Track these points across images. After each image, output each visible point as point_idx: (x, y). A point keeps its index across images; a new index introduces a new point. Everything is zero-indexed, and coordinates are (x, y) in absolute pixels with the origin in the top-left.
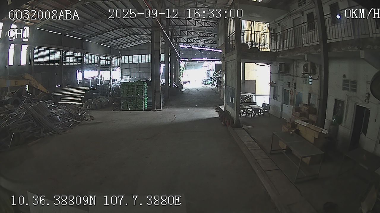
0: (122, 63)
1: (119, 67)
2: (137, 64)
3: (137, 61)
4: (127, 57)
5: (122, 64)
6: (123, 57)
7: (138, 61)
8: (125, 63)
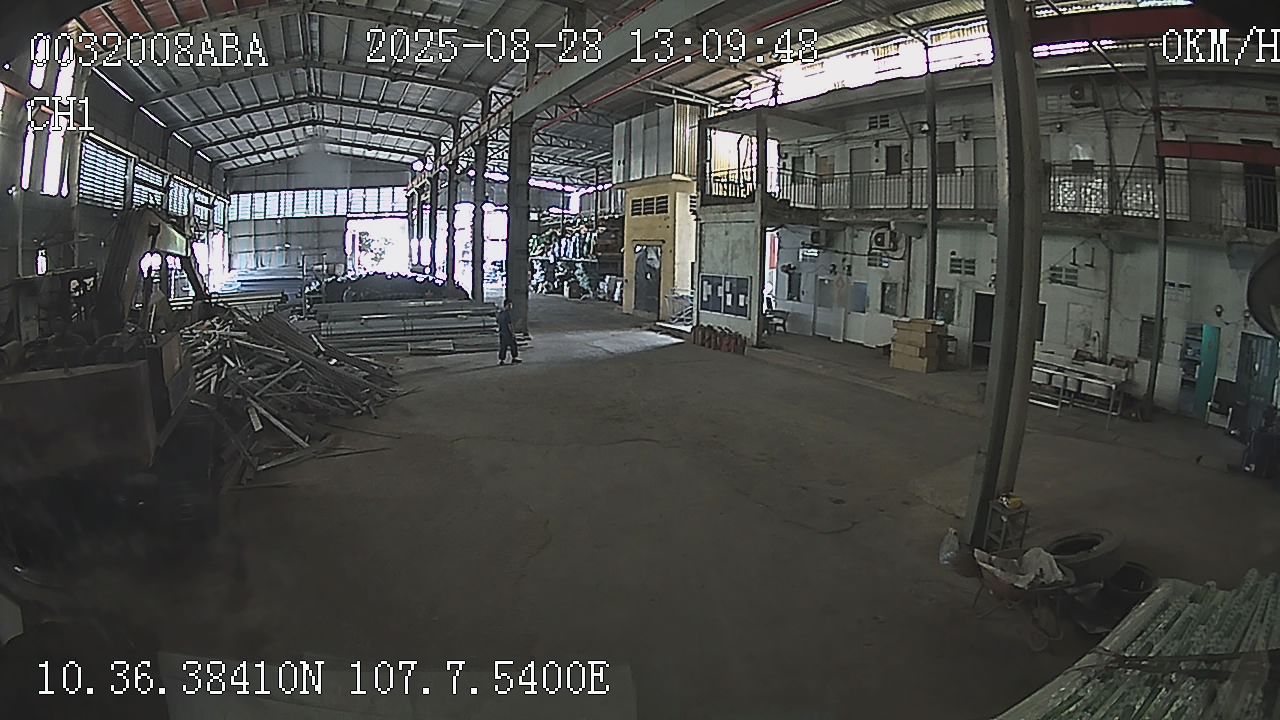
0: (230, 219)
1: (222, 232)
2: (279, 221)
3: (279, 211)
4: (245, 198)
5: (229, 222)
6: (234, 197)
7: (282, 212)
8: (240, 217)
